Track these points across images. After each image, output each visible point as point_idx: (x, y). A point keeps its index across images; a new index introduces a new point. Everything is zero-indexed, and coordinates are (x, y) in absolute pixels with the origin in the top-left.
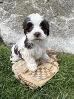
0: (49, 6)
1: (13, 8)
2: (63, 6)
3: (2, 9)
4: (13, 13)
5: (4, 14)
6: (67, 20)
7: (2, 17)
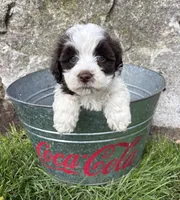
0: (111, 28)
1: (33, 41)
2: (142, 25)
3: (6, 48)
4: (35, 53)
5: (14, 58)
6: (153, 54)
7: (11, 65)
